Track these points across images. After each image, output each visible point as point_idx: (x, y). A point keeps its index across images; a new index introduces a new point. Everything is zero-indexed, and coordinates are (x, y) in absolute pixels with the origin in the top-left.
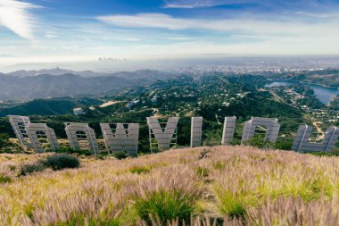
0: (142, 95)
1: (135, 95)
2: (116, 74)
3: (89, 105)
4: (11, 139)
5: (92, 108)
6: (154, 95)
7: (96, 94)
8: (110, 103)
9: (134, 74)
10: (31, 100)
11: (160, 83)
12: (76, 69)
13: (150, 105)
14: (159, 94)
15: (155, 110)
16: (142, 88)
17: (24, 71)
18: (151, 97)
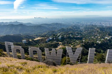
0: (54, 35)
1: (50, 35)
2: (42, 25)
3: (29, 39)
4: (3, 52)
5: (30, 40)
6: (60, 35)
7: (32, 34)
8: (39, 38)
9: (50, 25)
10: (5, 35)
11: (63, 30)
12: (24, 22)
13: (58, 40)
14: (62, 35)
15: (60, 43)
16: (54, 32)
17: (3, 22)
18: (59, 37)
